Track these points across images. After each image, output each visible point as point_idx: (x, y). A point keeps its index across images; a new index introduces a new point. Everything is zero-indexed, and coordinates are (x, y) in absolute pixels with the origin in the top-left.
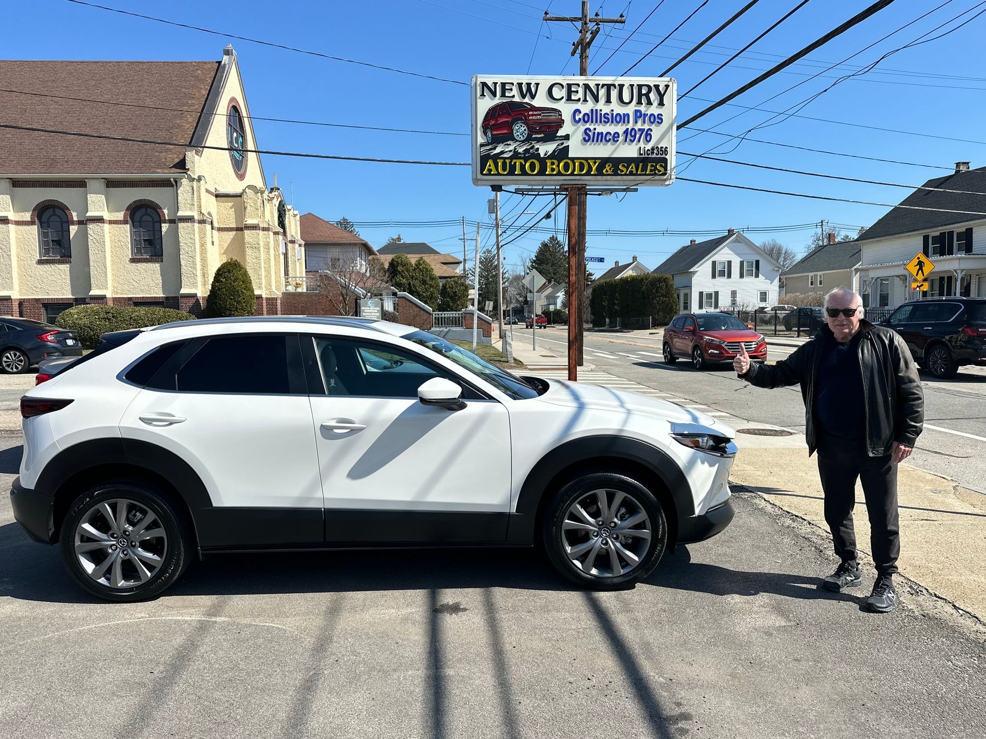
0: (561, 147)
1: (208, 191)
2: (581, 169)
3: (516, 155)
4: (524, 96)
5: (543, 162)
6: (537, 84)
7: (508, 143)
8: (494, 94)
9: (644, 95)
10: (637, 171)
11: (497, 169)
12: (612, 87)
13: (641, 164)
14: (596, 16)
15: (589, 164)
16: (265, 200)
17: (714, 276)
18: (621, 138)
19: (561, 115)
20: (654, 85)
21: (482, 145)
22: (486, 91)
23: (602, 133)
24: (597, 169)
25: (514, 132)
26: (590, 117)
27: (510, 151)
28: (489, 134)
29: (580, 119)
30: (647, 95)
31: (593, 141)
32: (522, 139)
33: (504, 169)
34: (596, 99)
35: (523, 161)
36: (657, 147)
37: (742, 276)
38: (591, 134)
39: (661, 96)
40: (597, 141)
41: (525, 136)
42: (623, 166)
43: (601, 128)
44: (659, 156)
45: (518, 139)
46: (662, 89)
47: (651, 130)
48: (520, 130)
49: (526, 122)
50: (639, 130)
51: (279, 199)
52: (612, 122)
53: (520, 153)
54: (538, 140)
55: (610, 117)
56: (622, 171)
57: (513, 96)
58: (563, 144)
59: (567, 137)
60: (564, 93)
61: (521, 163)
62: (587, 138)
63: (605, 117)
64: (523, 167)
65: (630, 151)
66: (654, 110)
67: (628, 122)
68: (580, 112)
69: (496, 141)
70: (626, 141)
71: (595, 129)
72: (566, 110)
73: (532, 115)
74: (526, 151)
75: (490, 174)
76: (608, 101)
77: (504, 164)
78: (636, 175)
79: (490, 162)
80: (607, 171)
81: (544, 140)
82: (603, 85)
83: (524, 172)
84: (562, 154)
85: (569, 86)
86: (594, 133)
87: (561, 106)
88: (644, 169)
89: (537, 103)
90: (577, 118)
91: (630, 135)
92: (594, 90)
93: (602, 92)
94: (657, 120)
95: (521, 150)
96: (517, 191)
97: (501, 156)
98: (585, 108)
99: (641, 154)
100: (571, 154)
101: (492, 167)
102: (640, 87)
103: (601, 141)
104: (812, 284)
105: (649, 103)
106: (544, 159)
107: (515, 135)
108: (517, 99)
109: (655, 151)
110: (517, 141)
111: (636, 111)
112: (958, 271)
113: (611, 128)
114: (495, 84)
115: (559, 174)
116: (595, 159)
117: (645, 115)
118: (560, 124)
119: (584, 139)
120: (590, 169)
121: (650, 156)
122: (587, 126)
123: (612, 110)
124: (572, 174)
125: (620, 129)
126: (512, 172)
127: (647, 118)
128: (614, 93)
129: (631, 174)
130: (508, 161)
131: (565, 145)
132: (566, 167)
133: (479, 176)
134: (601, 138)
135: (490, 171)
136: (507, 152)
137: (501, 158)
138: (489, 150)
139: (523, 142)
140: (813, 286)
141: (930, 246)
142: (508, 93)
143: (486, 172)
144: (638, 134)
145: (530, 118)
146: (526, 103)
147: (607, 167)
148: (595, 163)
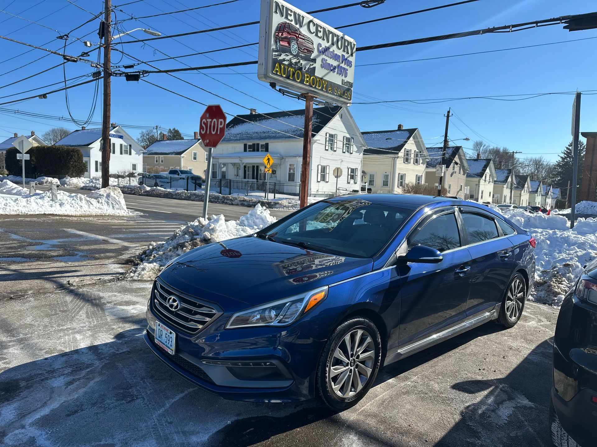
0: (312, 67)
2: (319, 85)
3: (290, 64)
4: (297, 23)
5: (303, 74)
6: (303, 18)
7: (288, 54)
8: (282, 15)
11: (281, 72)
12: (334, 35)
15: (323, 83)
18: (336, 71)
19: (313, 44)
20: (350, 42)
21: (273, 51)
22: (278, 10)
23: (329, 64)
24: (326, 88)
25: (291, 47)
26: (325, 51)
27: (288, 60)
28: (278, 43)
30: (347, 47)
31: (325, 68)
32: (295, 54)
33: (284, 73)
34: (328, 40)
36: (349, 82)
37: (121, 153)
39: (352, 50)
41: (297, 52)
42: (336, 89)
43: (329, 60)
44: (349, 88)
45: (293, 53)
47: (347, 70)
48: (294, 47)
49: (297, 43)
50: (343, 68)
52: (334, 58)
53: (293, 64)
54: (302, 58)
55: (333, 55)
56: (335, 93)
57: (292, 21)
58: (313, 65)
59: (315, 61)
60: (315, 29)
61: (293, 71)
62: (323, 65)
63: (331, 54)
64: (294, 74)
65: (339, 80)
66: (349, 57)
67: (340, 61)
68: (321, 46)
69: (281, 50)
70: (338, 73)
71: (327, 60)
72: (316, 41)
75: (277, 74)
76: (333, 43)
77: (284, 68)
79: (277, 65)
81: (305, 59)
82: (331, 32)
83: (294, 79)
84: (312, 71)
85: (317, 26)
86: (326, 63)
87: (312, 37)
88: (343, 94)
89: (302, 30)
90: (320, 49)
91: (340, 70)
92: (327, 34)
93: (331, 37)
94: (350, 64)
95: (294, 61)
98: (323, 44)
99: (342, 84)
100: (316, 74)
101: (278, 69)
102: (345, 40)
103: (328, 70)
104: (157, 161)
105: (348, 53)
106: (304, 72)
107: (292, 49)
108: (293, 23)
109: (348, 84)
111: (343, 56)
113: (333, 62)
114: (283, 7)
115: (310, 85)
116: (325, 80)
117: (346, 60)
118: (312, 50)
120: (323, 86)
121: (346, 86)
122: (324, 57)
123: (334, 51)
124: (315, 87)
125: (336, 64)
126: (288, 77)
127: (346, 62)
128: (335, 40)
129: (338, 95)
130: (286, 67)
131: (313, 66)
132: (313, 82)
133: (271, 74)
134: (328, 66)
135: (277, 71)
136: (286, 60)
137: (284, 64)
138: (278, 55)
139: (295, 56)
140: (157, 163)
141: (248, 150)
142: (289, 17)
143: (275, 72)
144: (343, 70)
145: (299, 40)
146: (298, 29)
147: (330, 88)
148: (325, 83)
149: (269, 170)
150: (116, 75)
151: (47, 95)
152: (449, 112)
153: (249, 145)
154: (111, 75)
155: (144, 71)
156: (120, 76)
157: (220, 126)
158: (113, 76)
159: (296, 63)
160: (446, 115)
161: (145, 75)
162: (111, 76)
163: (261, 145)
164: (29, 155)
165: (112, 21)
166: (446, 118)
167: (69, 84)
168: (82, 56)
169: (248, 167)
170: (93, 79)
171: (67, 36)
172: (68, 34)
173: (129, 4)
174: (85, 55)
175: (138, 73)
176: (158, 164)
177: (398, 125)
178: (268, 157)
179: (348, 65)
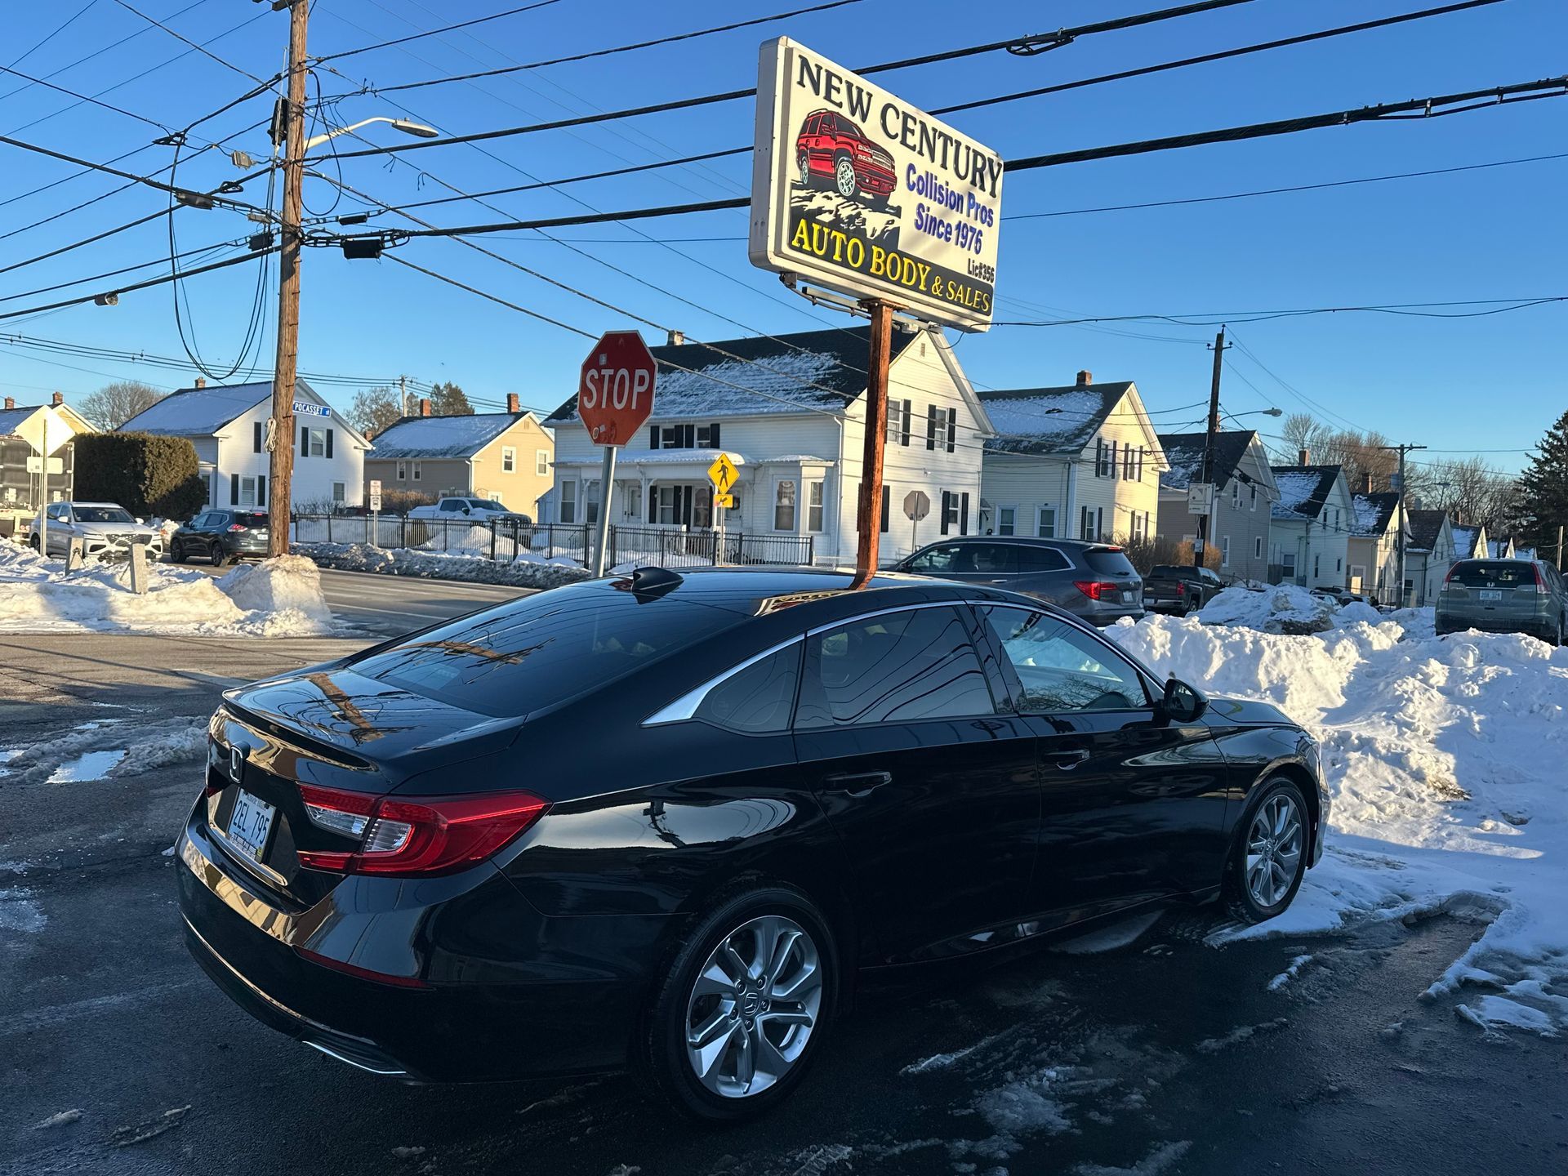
0: (890, 227)
2: (910, 276)
3: (836, 224)
4: (853, 111)
5: (868, 247)
6: (870, 98)
7: (831, 194)
8: (817, 88)
9: (979, 169)
10: (964, 301)
11: (811, 245)
12: (949, 142)
13: (969, 289)
15: (919, 270)
17: (258, 449)
18: (953, 236)
19: (893, 167)
20: (989, 160)
21: (794, 186)
22: (807, 77)
23: (935, 219)
24: (926, 282)
25: (838, 176)
26: (924, 185)
27: (831, 212)
28: (805, 166)
29: (914, 184)
30: (981, 172)
31: (925, 230)
32: (847, 194)
33: (820, 246)
34: (932, 154)
35: (844, 238)
36: (985, 266)
38: (924, 215)
39: (994, 181)
40: (929, 231)
41: (852, 189)
42: (952, 286)
43: (935, 209)
44: (986, 281)
45: (842, 191)
46: (994, 168)
47: (981, 234)
48: (845, 173)
49: (855, 163)
50: (971, 229)
52: (946, 204)
53: (842, 221)
54: (868, 204)
55: (944, 194)
56: (950, 295)
57: (840, 105)
58: (893, 222)
59: (897, 212)
60: (899, 127)
61: (842, 240)
62: (919, 223)
63: (939, 192)
64: (844, 249)
65: (960, 261)
66: (986, 200)
67: (961, 211)
68: (915, 173)
69: (815, 183)
70: (956, 243)
71: (928, 209)
72: (902, 157)
73: (861, 153)
74: (851, 218)
75: (800, 250)
76: (944, 166)
77: (821, 233)
78: (964, 306)
79: (803, 223)
80: (935, 289)
81: (872, 206)
82: (941, 135)
83: (844, 263)
84: (889, 239)
86: (927, 216)
88: (971, 298)
89: (868, 131)
90: (911, 183)
92: (931, 139)
93: (939, 146)
94: (988, 218)
95: (845, 213)
97: (818, 217)
98: (923, 165)
99: (970, 272)
100: (901, 246)
101: (805, 236)
102: (975, 155)
103: (933, 234)
104: (402, 476)
105: (982, 188)
106: (871, 242)
107: (839, 183)
108: (845, 112)
109: (983, 272)
110: (841, 195)
111: (970, 195)
113: (945, 214)
114: (819, 69)
115: (885, 277)
116: (925, 263)
117: (978, 206)
118: (892, 181)
120: (919, 279)
121: (978, 278)
122: (921, 199)
123: (947, 184)
124: (900, 283)
125: (953, 219)
126: (829, 255)
127: (979, 212)
128: (951, 150)
129: (957, 303)
130: (826, 230)
131: (895, 225)
132: (894, 267)
133: (785, 248)
134: (933, 228)
135: (801, 241)
136: (826, 212)
137: (819, 222)
138: (804, 199)
139: (848, 199)
140: (404, 480)
141: (661, 442)
142: (834, 95)
143: (795, 243)
144: (970, 234)
145: (860, 157)
146: (856, 126)
147: (936, 284)
148: (924, 270)
149: (726, 499)
150: (315, 243)
151: (119, 295)
152: (1220, 337)
153: (665, 431)
154: (303, 243)
155: (394, 231)
156: (327, 246)
157: (637, 389)
158: (307, 245)
159: (849, 217)
160: (1214, 345)
161: (398, 242)
162: (303, 247)
163: (700, 430)
164: (60, 460)
165: (306, 99)
166: (1214, 352)
167: (184, 265)
168: (222, 190)
169: (662, 490)
170: (250, 252)
171: (182, 137)
172: (186, 131)
173: (357, 52)
174: (231, 189)
175: (379, 238)
176: (405, 484)
177: (1079, 374)
178: (722, 462)
179: (983, 222)
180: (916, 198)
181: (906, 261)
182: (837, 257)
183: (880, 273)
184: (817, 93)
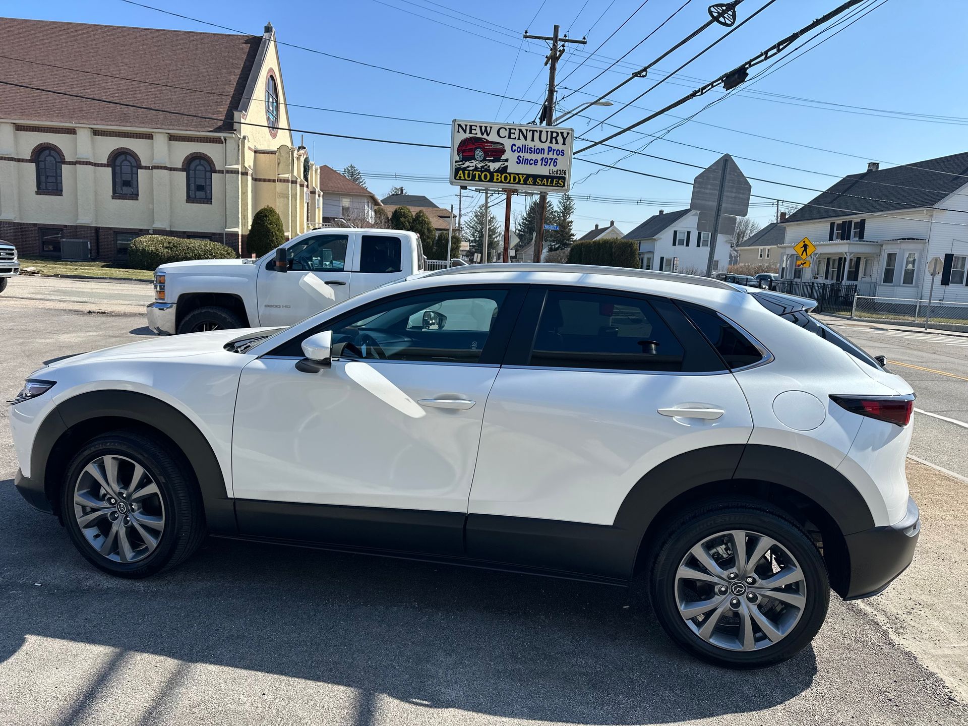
0: (503, 166)
1: (250, 148)
2: (515, 179)
3: (476, 169)
4: (482, 134)
5: (492, 174)
6: (491, 127)
7: (472, 161)
8: (465, 131)
9: (554, 138)
10: (547, 183)
11: (464, 177)
12: (535, 132)
13: (550, 180)
14: (564, 37)
15: (519, 177)
16: (294, 158)
17: (674, 244)
18: (540, 162)
19: (504, 147)
20: (561, 133)
21: (456, 162)
22: (461, 130)
23: (528, 159)
24: (524, 181)
25: (476, 155)
26: (520, 150)
27: (473, 166)
28: (461, 155)
29: (515, 150)
30: (556, 138)
31: (522, 164)
33: (469, 177)
34: (525, 138)
35: (480, 173)
36: (560, 170)
37: (698, 245)
38: (521, 159)
39: (564, 139)
40: (525, 164)
41: (482, 158)
42: (539, 180)
43: (528, 156)
44: (561, 175)
46: (565, 135)
47: (557, 160)
48: (479, 154)
49: (483, 150)
50: (550, 159)
51: (305, 157)
52: (534, 153)
53: (479, 168)
54: (490, 161)
55: (533, 150)
56: (538, 183)
57: (476, 134)
58: (504, 164)
59: (507, 160)
60: (507, 133)
61: (479, 174)
62: (519, 162)
63: (530, 150)
64: (480, 176)
65: (543, 170)
66: (560, 147)
67: (544, 154)
68: (515, 146)
69: (465, 159)
70: (542, 165)
71: (524, 157)
72: (507, 143)
73: (487, 146)
74: (482, 167)
75: (460, 179)
76: (533, 140)
77: (469, 174)
78: (547, 186)
79: (461, 172)
80: (529, 182)
81: (493, 161)
82: (530, 131)
83: (480, 180)
84: (503, 170)
85: (510, 129)
86: (523, 159)
87: (504, 141)
88: (552, 182)
89: (490, 138)
90: (514, 150)
91: (545, 162)
92: (525, 132)
93: (530, 135)
94: (561, 153)
95: (479, 166)
96: (476, 190)
97: (468, 169)
98: (519, 143)
99: (550, 174)
100: (508, 171)
101: (462, 175)
102: (552, 133)
103: (527, 164)
105: (557, 143)
106: (493, 172)
107: (476, 157)
108: (479, 135)
109: (559, 172)
110: (477, 161)
111: (549, 147)
112: (847, 254)
113: (534, 156)
114: (466, 125)
115: (501, 182)
116: (523, 174)
117: (554, 150)
118: (503, 151)
119: (517, 162)
120: (520, 180)
121: (555, 175)
122: (520, 154)
123: (535, 146)
124: (509, 183)
125: (539, 157)
126: (473, 179)
127: (555, 152)
128: (537, 135)
129: (544, 185)
130: (471, 172)
132: (506, 178)
133: (454, 180)
134: (527, 161)
137: (467, 170)
138: (460, 165)
139: (481, 161)
140: (761, 258)
141: (835, 235)
142: (473, 132)
143: (458, 178)
144: (549, 161)
145: (486, 147)
146: (484, 139)
147: (530, 180)
148: (523, 177)
163: (855, 223)
165: (555, 102)
176: (762, 260)
178: (804, 242)
179: (558, 155)
180: (516, 154)
181: (512, 176)
182: (477, 179)
183: (499, 181)
184: (465, 132)
